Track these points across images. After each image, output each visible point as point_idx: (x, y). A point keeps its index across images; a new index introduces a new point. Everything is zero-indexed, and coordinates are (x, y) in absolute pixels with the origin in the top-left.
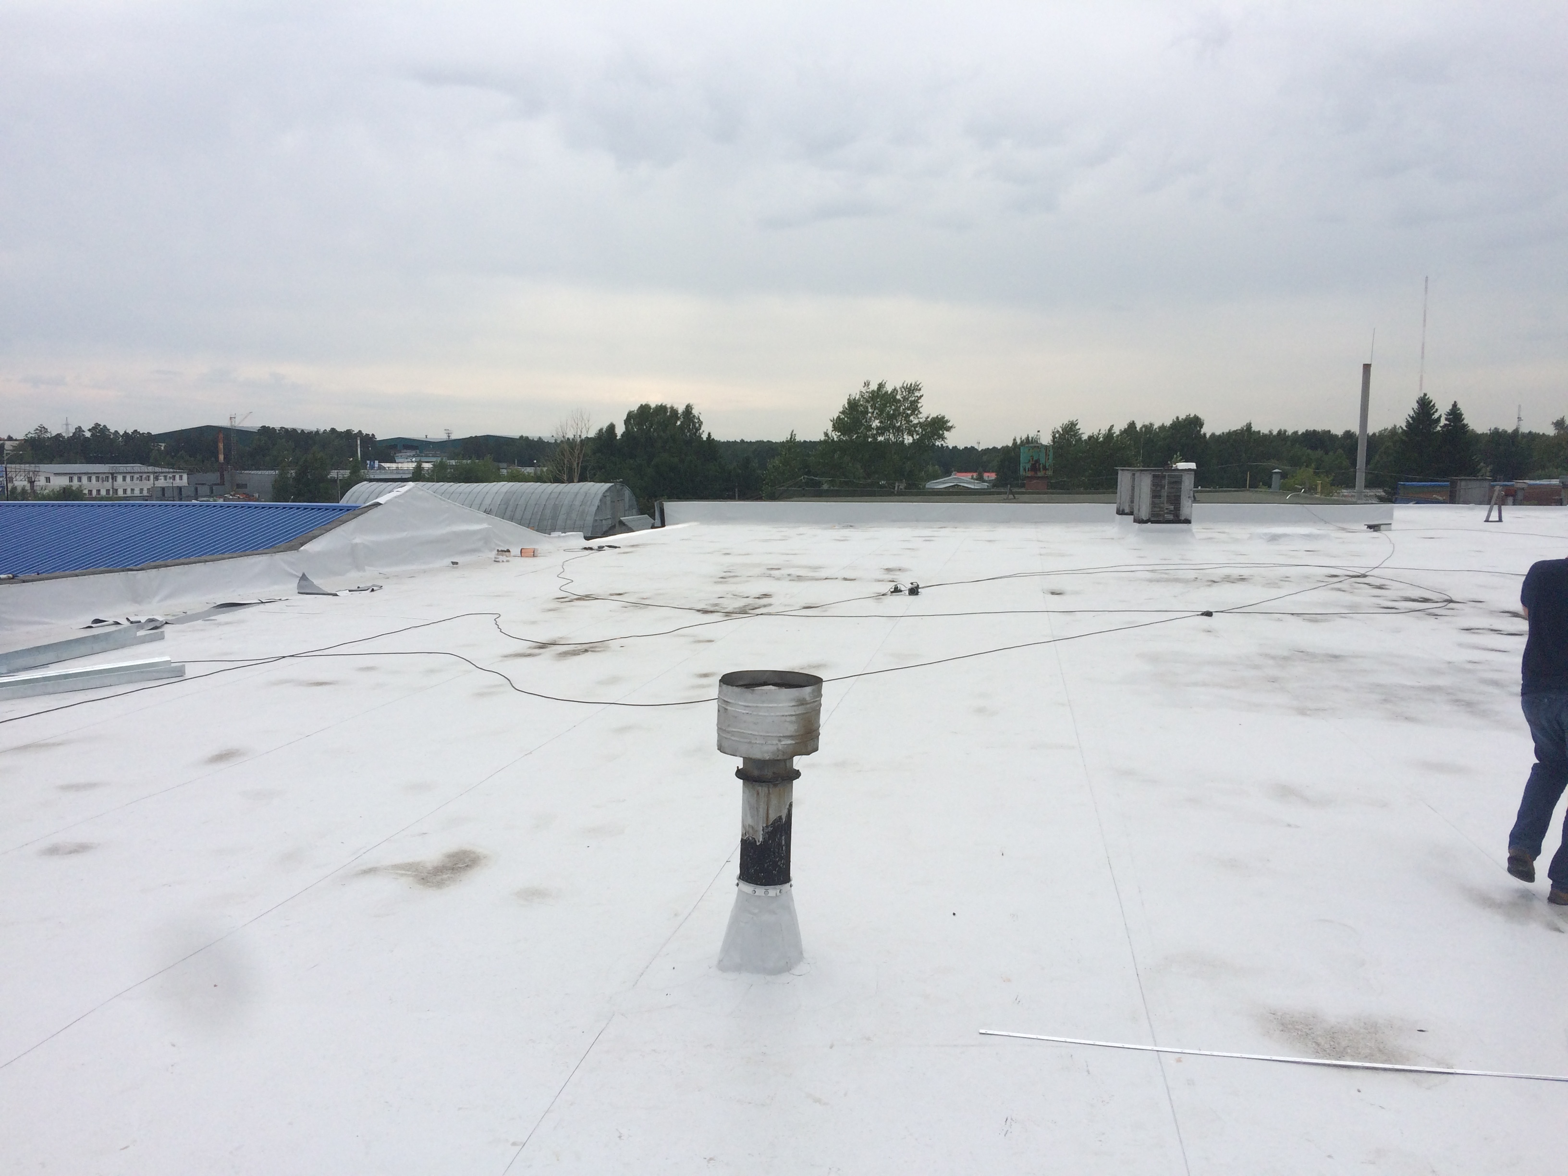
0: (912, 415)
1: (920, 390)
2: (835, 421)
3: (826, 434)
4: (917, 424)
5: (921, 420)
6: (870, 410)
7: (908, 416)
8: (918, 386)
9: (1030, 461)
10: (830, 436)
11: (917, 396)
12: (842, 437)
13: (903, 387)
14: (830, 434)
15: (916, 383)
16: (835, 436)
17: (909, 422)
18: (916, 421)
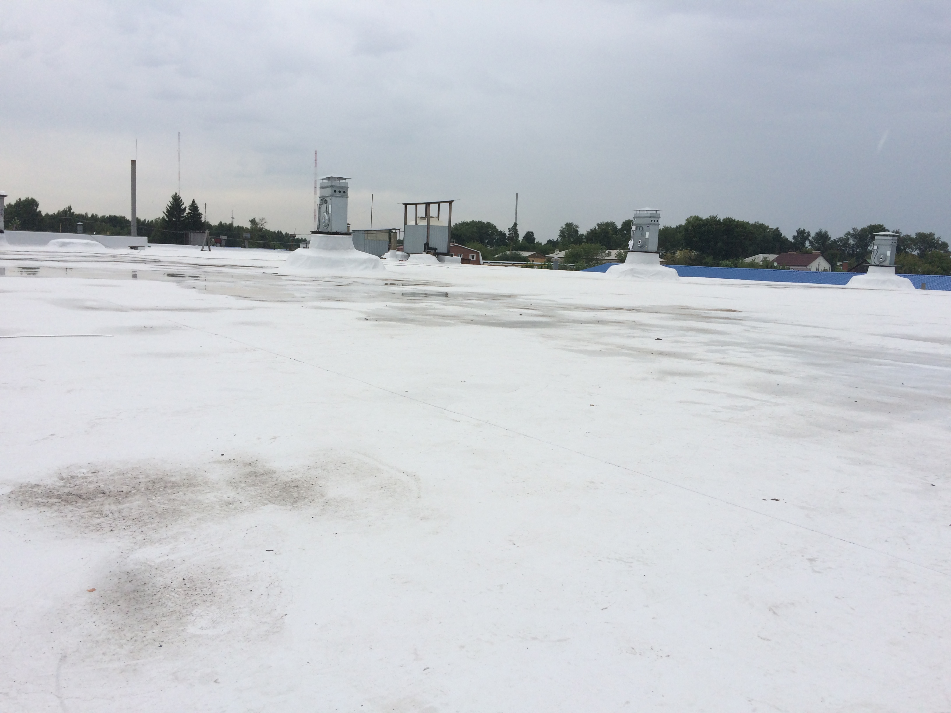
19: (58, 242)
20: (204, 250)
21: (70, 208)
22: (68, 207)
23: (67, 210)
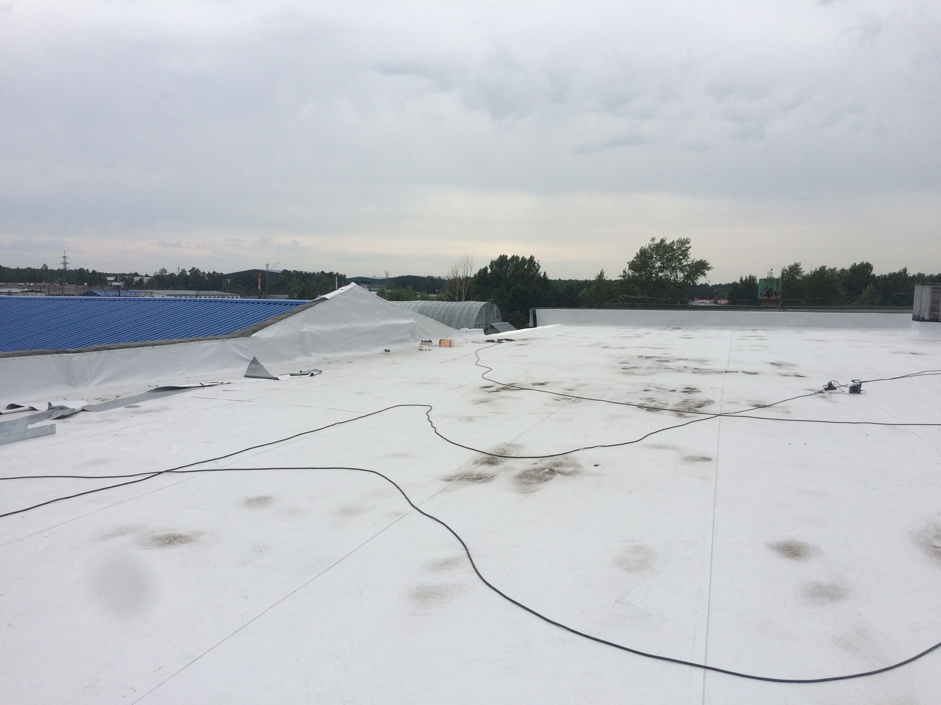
0: (683, 259)
1: (689, 243)
2: (630, 263)
3: (624, 272)
4: (686, 265)
5: (689, 263)
6: (655, 256)
7: (681, 260)
8: (688, 240)
9: (765, 289)
10: (627, 273)
11: (687, 247)
12: (635, 273)
13: (678, 241)
14: (627, 271)
15: (687, 238)
16: (630, 273)
17: (681, 264)
18: (685, 263)
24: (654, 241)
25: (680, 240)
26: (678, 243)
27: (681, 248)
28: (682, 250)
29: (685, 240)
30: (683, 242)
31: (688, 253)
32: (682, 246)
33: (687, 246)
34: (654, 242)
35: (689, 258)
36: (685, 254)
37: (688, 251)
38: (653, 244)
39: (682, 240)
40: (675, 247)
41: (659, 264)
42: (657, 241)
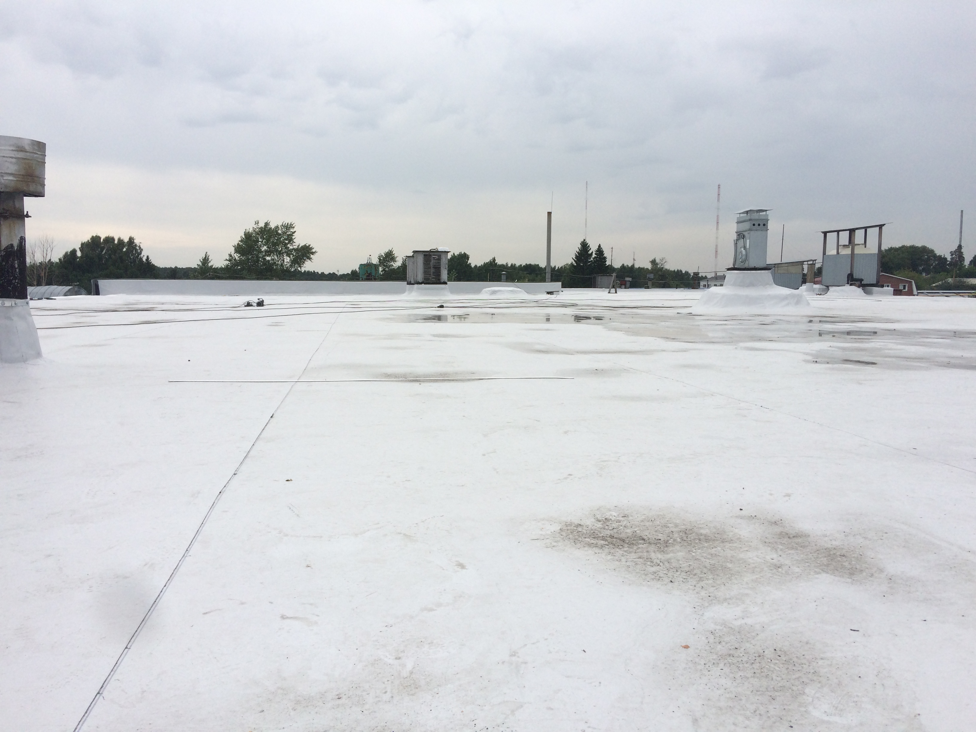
0: (289, 244)
1: (294, 227)
2: (236, 247)
3: (230, 255)
4: (292, 249)
5: (294, 247)
6: (260, 240)
7: (286, 244)
8: (292, 225)
9: (365, 274)
10: (233, 257)
11: (292, 232)
12: (241, 257)
13: (282, 225)
14: (233, 255)
15: (291, 223)
16: (237, 256)
17: (287, 248)
18: (291, 247)
19: (489, 291)
20: (611, 292)
21: (494, 260)
22: (493, 259)
23: (492, 261)
24: (259, 224)
25: (284, 224)
26: (283, 227)
27: (286, 233)
28: (287, 234)
29: (289, 225)
30: (289, 227)
31: (293, 237)
32: (287, 230)
33: (292, 230)
34: (258, 226)
35: (295, 243)
36: (290, 239)
37: (293, 236)
38: (257, 228)
39: (286, 225)
40: (280, 232)
41: (264, 248)
42: (262, 225)
